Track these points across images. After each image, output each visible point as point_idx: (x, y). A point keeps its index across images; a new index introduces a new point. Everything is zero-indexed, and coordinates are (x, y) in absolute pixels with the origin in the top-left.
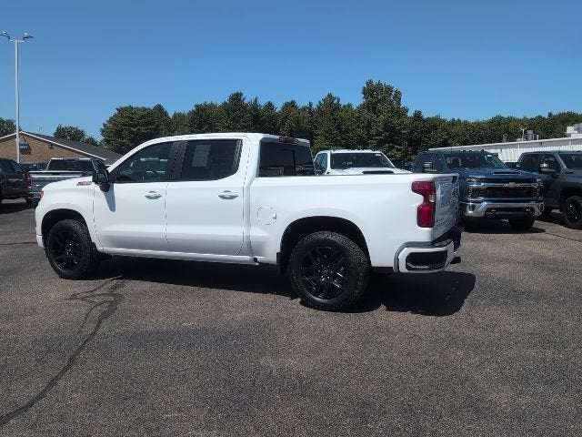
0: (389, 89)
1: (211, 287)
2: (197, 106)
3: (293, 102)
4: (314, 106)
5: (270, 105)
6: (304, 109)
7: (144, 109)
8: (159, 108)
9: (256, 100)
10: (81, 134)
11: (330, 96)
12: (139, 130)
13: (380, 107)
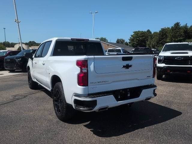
2: (162, 29)
7: (142, 32)
8: (149, 31)
10: (124, 41)
12: (139, 38)
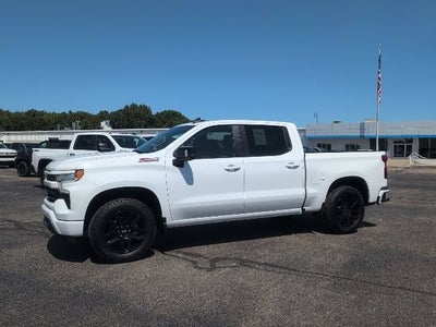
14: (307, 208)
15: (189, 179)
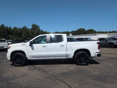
0: (37, 26)
1: (53, 64)
3: (16, 27)
4: (21, 28)
5: (10, 28)
6: (18, 29)
9: (7, 26)
11: (25, 26)
13: (35, 29)
14: (68, 57)
15: (33, 49)
